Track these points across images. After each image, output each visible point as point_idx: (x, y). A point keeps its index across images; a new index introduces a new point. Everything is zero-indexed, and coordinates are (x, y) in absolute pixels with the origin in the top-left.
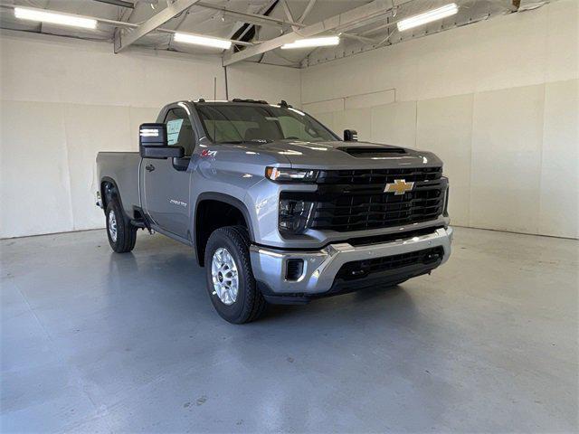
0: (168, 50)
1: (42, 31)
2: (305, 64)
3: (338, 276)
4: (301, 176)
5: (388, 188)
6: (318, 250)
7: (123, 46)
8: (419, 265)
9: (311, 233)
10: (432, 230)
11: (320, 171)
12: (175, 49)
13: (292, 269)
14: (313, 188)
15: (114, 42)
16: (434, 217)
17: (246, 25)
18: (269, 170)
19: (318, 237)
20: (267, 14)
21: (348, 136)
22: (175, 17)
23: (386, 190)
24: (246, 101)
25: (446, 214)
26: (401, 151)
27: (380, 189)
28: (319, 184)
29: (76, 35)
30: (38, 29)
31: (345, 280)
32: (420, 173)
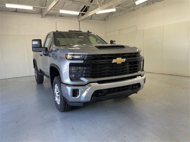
0: (60, 16)
1: (17, 11)
2: (107, 19)
3: (93, 95)
4: (78, 57)
5: (114, 61)
6: (85, 85)
7: (44, 15)
8: (130, 91)
9: (83, 79)
10: (135, 77)
11: (85, 55)
12: (62, 16)
13: (75, 93)
14: (82, 62)
15: (41, 14)
16: (137, 72)
17: (85, 6)
18: (67, 55)
19: (84, 81)
20: (91, 2)
21: (112, 42)
22: (56, 4)
23: (113, 62)
24: (74, 31)
25: (143, 70)
26: (122, 47)
27: (111, 61)
28: (84, 60)
29: (29, 12)
30: (16, 11)
31: (96, 97)
32: (129, 55)
